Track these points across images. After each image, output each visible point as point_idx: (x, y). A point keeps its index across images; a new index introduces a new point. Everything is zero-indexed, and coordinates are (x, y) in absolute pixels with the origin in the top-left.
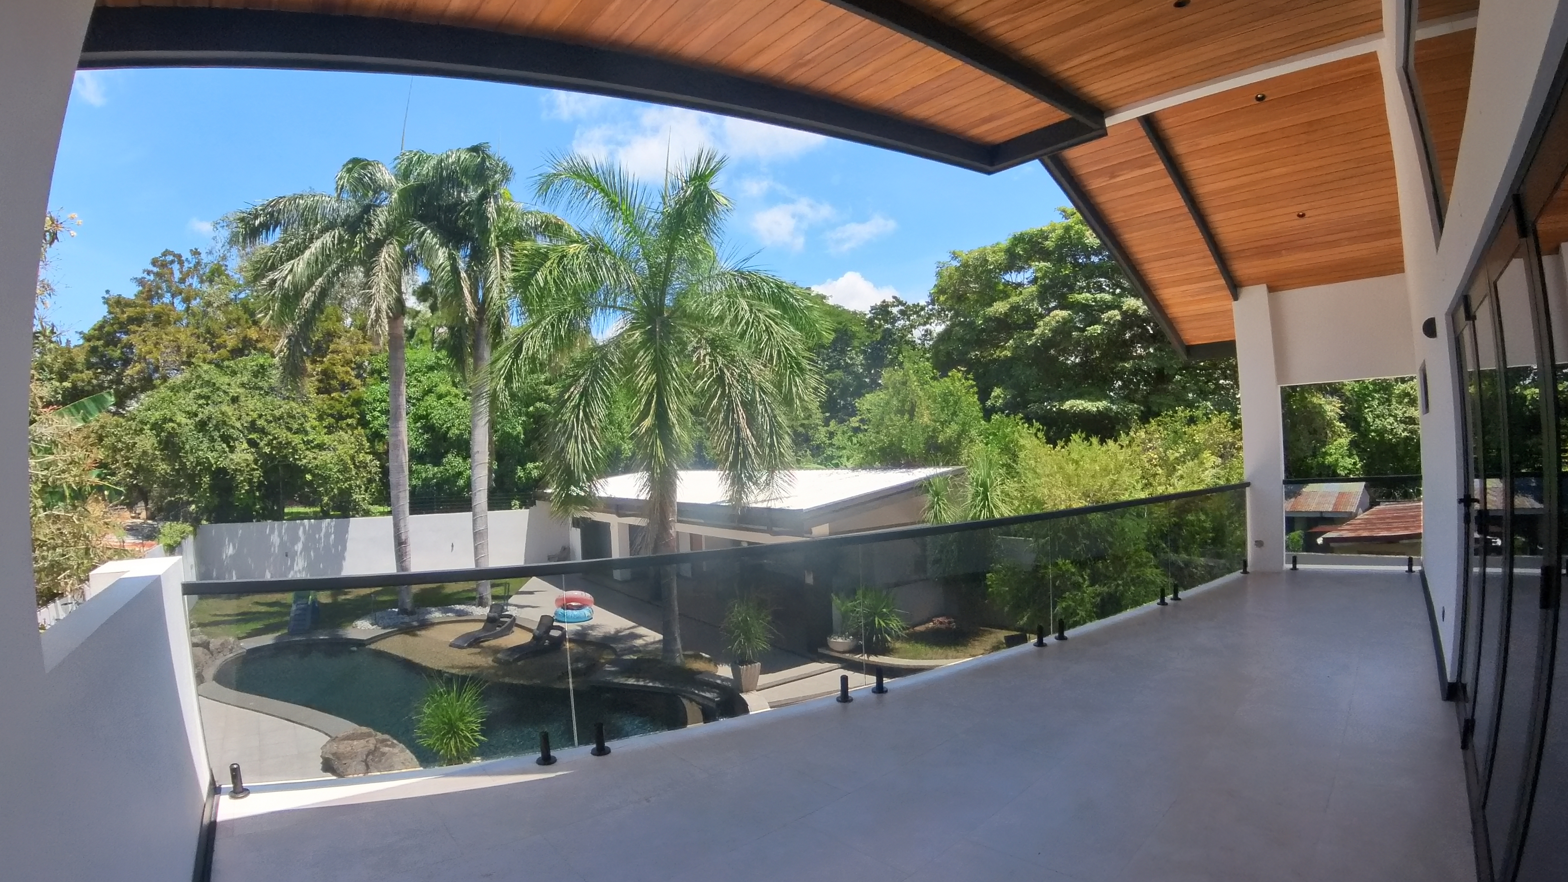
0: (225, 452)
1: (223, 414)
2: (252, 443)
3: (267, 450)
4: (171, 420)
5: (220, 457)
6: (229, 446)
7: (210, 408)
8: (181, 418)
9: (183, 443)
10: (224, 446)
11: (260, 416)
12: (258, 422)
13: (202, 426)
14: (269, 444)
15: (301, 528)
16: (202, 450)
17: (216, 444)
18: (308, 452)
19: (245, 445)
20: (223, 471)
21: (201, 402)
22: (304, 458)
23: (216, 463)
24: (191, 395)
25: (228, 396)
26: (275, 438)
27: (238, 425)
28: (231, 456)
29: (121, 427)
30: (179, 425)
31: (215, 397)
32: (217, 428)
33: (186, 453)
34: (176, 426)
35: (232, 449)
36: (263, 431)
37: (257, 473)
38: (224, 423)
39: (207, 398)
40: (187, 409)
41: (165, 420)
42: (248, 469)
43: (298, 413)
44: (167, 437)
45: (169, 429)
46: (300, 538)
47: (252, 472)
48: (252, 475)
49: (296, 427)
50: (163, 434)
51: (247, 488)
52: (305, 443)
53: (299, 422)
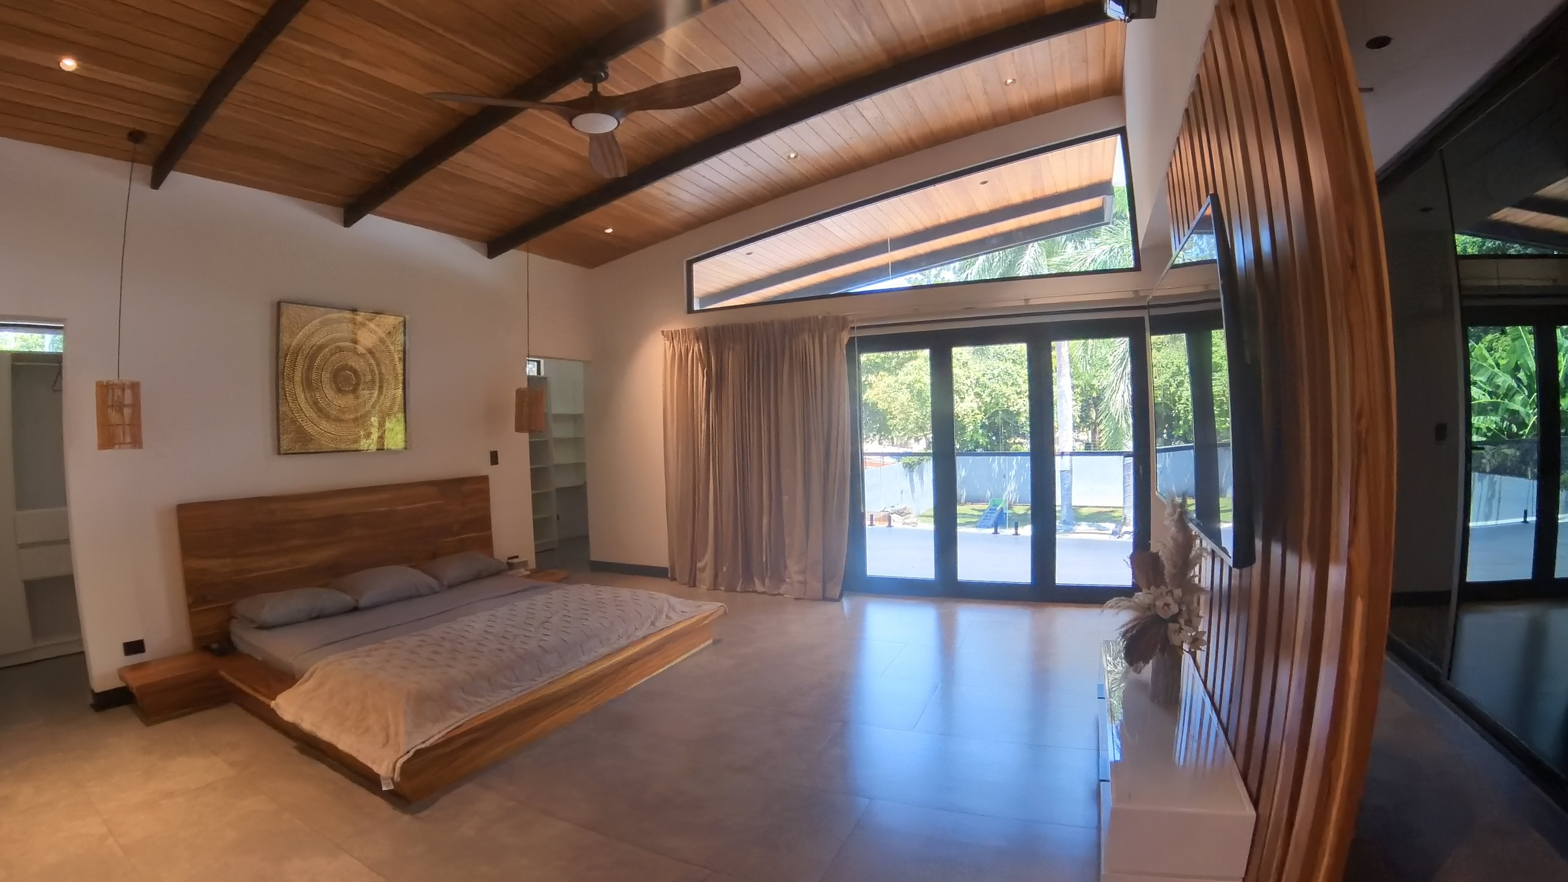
2: (978, 395)
3: (988, 399)
11: (984, 375)
12: (981, 380)
14: (990, 395)
18: (1019, 401)
19: (972, 396)
22: (1017, 405)
25: (960, 362)
26: (994, 391)
27: (968, 382)
29: (891, 387)
34: (923, 385)
36: (986, 386)
37: (979, 417)
41: (916, 381)
42: (973, 414)
43: (1013, 371)
44: (917, 392)
45: (919, 388)
46: (1014, 467)
47: (976, 416)
48: (976, 418)
49: (1012, 382)
50: (914, 391)
51: (972, 427)
52: (1018, 393)
53: (1014, 378)
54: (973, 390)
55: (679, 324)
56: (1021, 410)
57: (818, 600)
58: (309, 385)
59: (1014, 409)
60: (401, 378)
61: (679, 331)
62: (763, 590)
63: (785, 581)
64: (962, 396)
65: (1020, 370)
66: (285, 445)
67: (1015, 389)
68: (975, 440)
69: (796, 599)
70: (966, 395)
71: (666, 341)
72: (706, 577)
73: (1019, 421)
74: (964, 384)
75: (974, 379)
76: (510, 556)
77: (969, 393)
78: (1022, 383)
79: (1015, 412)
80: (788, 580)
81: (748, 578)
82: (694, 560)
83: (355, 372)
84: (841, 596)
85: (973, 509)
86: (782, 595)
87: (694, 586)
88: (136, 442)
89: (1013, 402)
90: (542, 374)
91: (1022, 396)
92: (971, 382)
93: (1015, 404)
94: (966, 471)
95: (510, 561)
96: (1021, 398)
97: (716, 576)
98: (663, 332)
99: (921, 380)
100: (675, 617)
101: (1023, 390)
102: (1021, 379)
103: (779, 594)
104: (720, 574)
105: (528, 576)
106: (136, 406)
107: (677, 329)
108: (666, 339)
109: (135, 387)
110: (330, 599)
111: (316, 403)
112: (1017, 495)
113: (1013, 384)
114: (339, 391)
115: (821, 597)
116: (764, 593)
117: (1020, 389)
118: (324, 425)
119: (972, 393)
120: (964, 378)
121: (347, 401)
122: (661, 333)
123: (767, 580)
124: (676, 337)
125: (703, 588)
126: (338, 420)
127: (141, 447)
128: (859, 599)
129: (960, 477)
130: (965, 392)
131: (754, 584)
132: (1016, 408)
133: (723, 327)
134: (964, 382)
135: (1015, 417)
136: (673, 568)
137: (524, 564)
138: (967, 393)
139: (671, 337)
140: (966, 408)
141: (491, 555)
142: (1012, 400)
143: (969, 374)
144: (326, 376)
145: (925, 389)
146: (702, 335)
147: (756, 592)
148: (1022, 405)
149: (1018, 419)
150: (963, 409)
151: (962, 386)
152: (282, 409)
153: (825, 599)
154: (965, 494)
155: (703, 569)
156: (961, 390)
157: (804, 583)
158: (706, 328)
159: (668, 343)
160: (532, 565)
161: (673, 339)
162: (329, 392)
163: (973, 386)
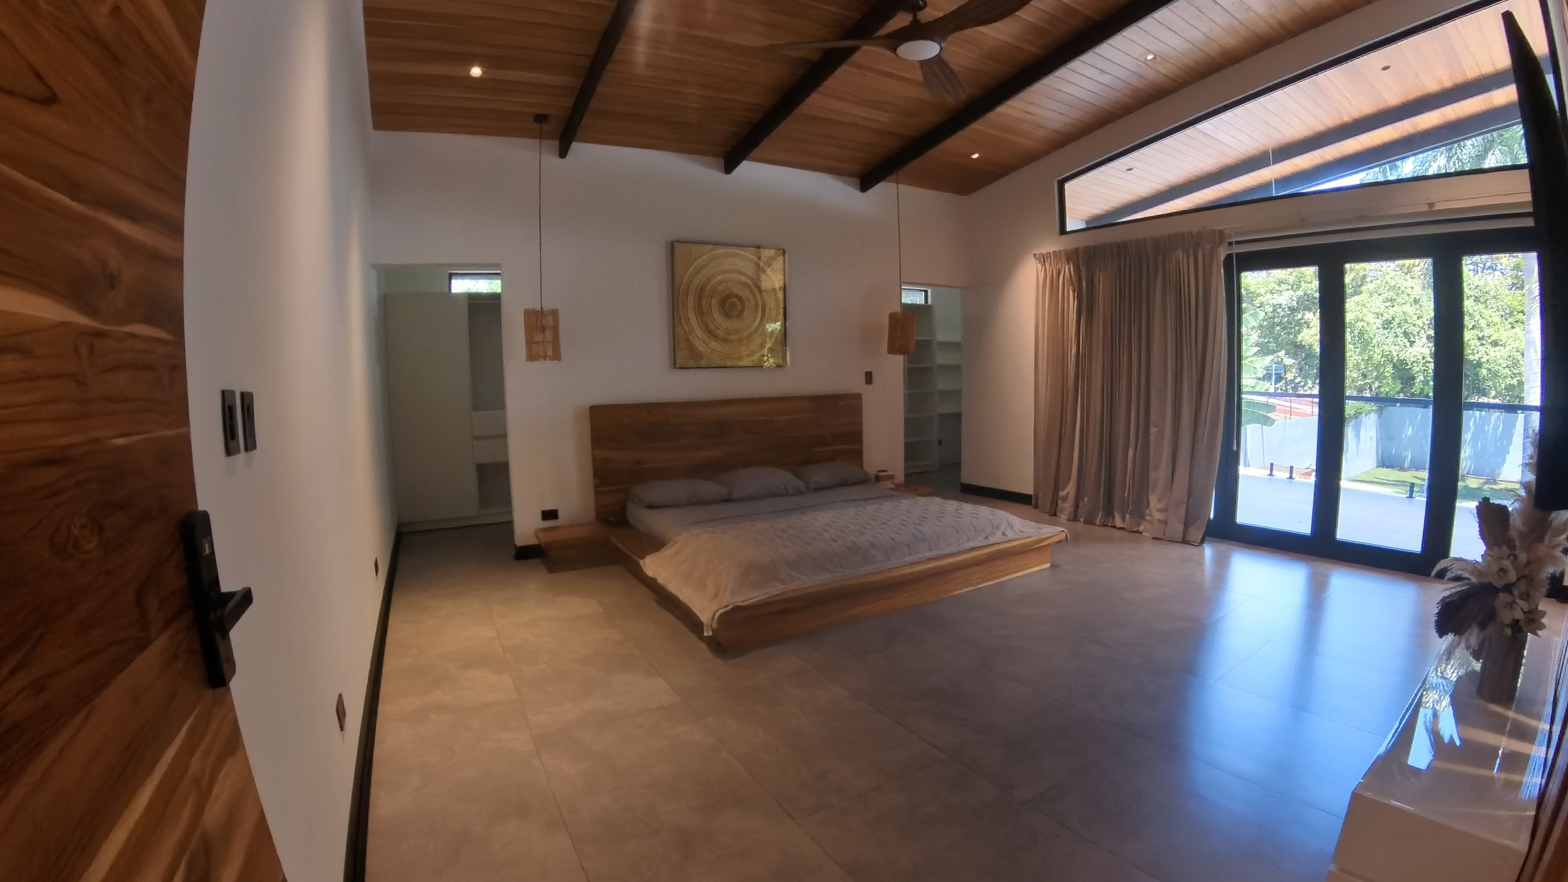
0: (1405, 346)
1: (1404, 313)
4: (1362, 320)
5: (1402, 351)
6: (1409, 341)
7: (1395, 308)
8: (1370, 318)
9: (1372, 339)
10: (1406, 341)
13: (1387, 325)
15: (1473, 419)
16: (1387, 344)
17: (1399, 339)
18: (1480, 348)
19: (1424, 340)
20: (1403, 362)
21: (1388, 304)
22: (1477, 353)
23: (1397, 355)
24: (1381, 298)
28: (1411, 349)
30: (1368, 324)
31: (1399, 300)
32: (1399, 325)
33: (1374, 347)
34: (1365, 325)
35: (1412, 343)
38: (1406, 321)
39: (1392, 300)
40: (1376, 311)
42: (1424, 361)
43: (1474, 311)
44: (1359, 333)
45: (1361, 327)
46: (1470, 428)
47: (1428, 365)
48: (1427, 367)
49: (1473, 323)
50: (1356, 331)
51: (1422, 378)
52: (1479, 339)
53: (1475, 319)
54: (1426, 332)
55: (1052, 245)
56: (1483, 360)
57: (1180, 542)
58: (700, 312)
59: (1474, 358)
60: (782, 305)
61: (1050, 253)
62: (1122, 525)
63: (1144, 519)
64: (1412, 339)
65: (1483, 311)
66: (679, 361)
67: (1476, 333)
68: (1425, 393)
69: (1154, 538)
70: (1417, 337)
71: (1039, 265)
72: (1067, 506)
73: (1479, 373)
74: (1414, 325)
75: (1427, 320)
76: (879, 470)
77: (1421, 335)
78: (1485, 326)
79: (1475, 362)
80: (1147, 517)
81: (1109, 513)
82: (1056, 489)
83: (740, 299)
84: (1202, 541)
85: (1414, 477)
86: (1141, 533)
87: (1055, 515)
88: (557, 356)
89: (1474, 350)
90: (930, 302)
91: (1484, 342)
92: (1424, 323)
93: (1475, 351)
94: (1413, 428)
95: (879, 474)
96: (1482, 345)
97: (1076, 506)
98: (1035, 255)
99: (1364, 319)
100: (1010, 535)
101: (1486, 334)
102: (1484, 321)
103: (1137, 532)
104: (1080, 504)
105: (892, 489)
106: (555, 329)
107: (1048, 251)
108: (1038, 261)
109: (555, 313)
110: (708, 488)
111: (706, 325)
112: (1472, 463)
113: (1474, 327)
114: (727, 316)
115: (1180, 538)
116: (1122, 529)
117: (1482, 333)
118: (714, 344)
119: (1424, 336)
120: (1416, 318)
121: (733, 324)
122: (1033, 255)
123: (1128, 516)
124: (1047, 258)
125: (1063, 517)
126: (725, 340)
127: (559, 359)
128: (1224, 547)
129: (1406, 436)
130: (1416, 334)
131: (1114, 518)
132: (1477, 357)
133: (1094, 247)
134: (1414, 323)
135: (1475, 368)
136: (1036, 495)
137: (891, 477)
138: (1418, 335)
139: (1043, 259)
140: (1416, 353)
141: (862, 468)
142: (1473, 347)
143: (1421, 313)
144: (714, 302)
145: (1368, 329)
146: (1072, 256)
147: (1115, 527)
148: (1484, 353)
149: (1479, 371)
150: (1413, 354)
151: (1412, 327)
152: (679, 330)
153: (1185, 541)
154: (1410, 457)
155: (1065, 499)
156: (1411, 333)
157: (1165, 522)
158: (1076, 249)
159: (1040, 266)
160: (900, 478)
161: (1044, 262)
162: (717, 316)
163: (1426, 327)
